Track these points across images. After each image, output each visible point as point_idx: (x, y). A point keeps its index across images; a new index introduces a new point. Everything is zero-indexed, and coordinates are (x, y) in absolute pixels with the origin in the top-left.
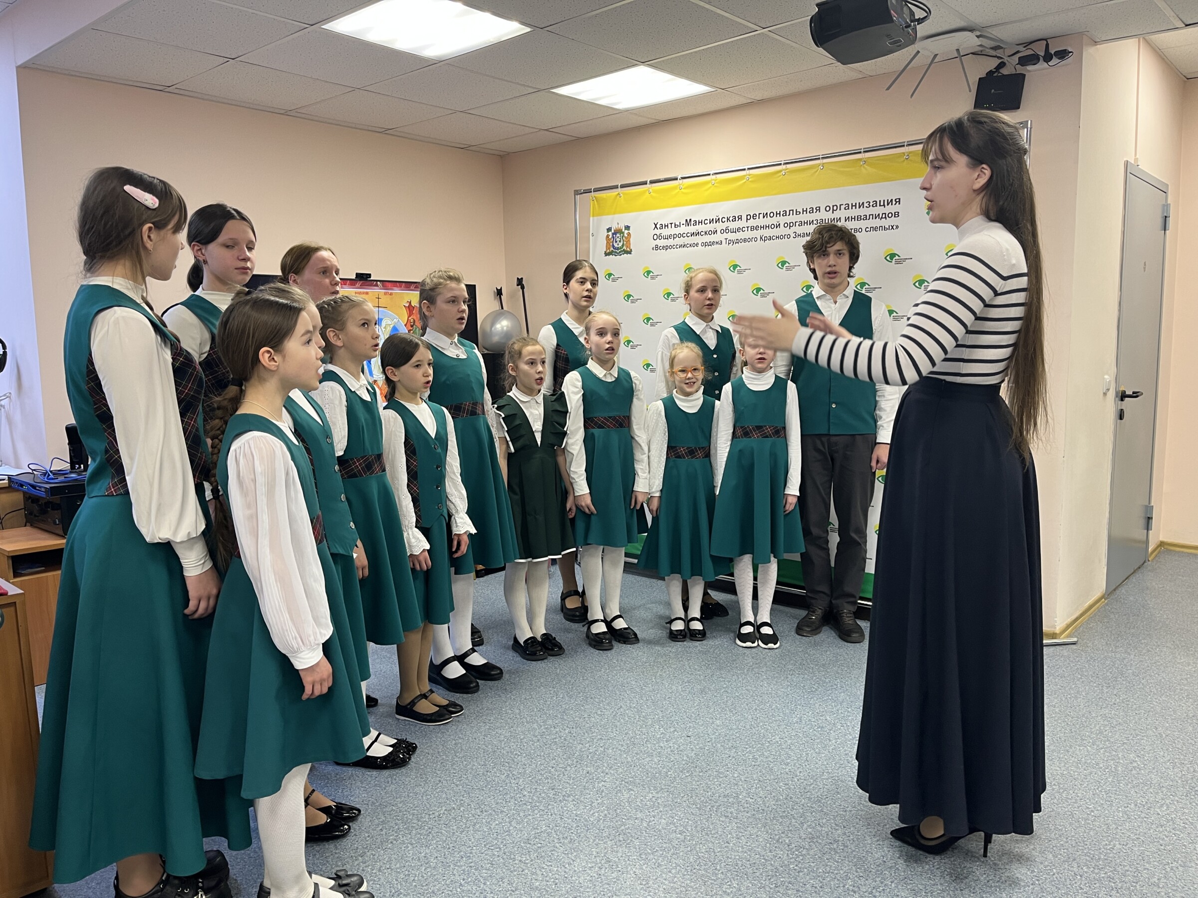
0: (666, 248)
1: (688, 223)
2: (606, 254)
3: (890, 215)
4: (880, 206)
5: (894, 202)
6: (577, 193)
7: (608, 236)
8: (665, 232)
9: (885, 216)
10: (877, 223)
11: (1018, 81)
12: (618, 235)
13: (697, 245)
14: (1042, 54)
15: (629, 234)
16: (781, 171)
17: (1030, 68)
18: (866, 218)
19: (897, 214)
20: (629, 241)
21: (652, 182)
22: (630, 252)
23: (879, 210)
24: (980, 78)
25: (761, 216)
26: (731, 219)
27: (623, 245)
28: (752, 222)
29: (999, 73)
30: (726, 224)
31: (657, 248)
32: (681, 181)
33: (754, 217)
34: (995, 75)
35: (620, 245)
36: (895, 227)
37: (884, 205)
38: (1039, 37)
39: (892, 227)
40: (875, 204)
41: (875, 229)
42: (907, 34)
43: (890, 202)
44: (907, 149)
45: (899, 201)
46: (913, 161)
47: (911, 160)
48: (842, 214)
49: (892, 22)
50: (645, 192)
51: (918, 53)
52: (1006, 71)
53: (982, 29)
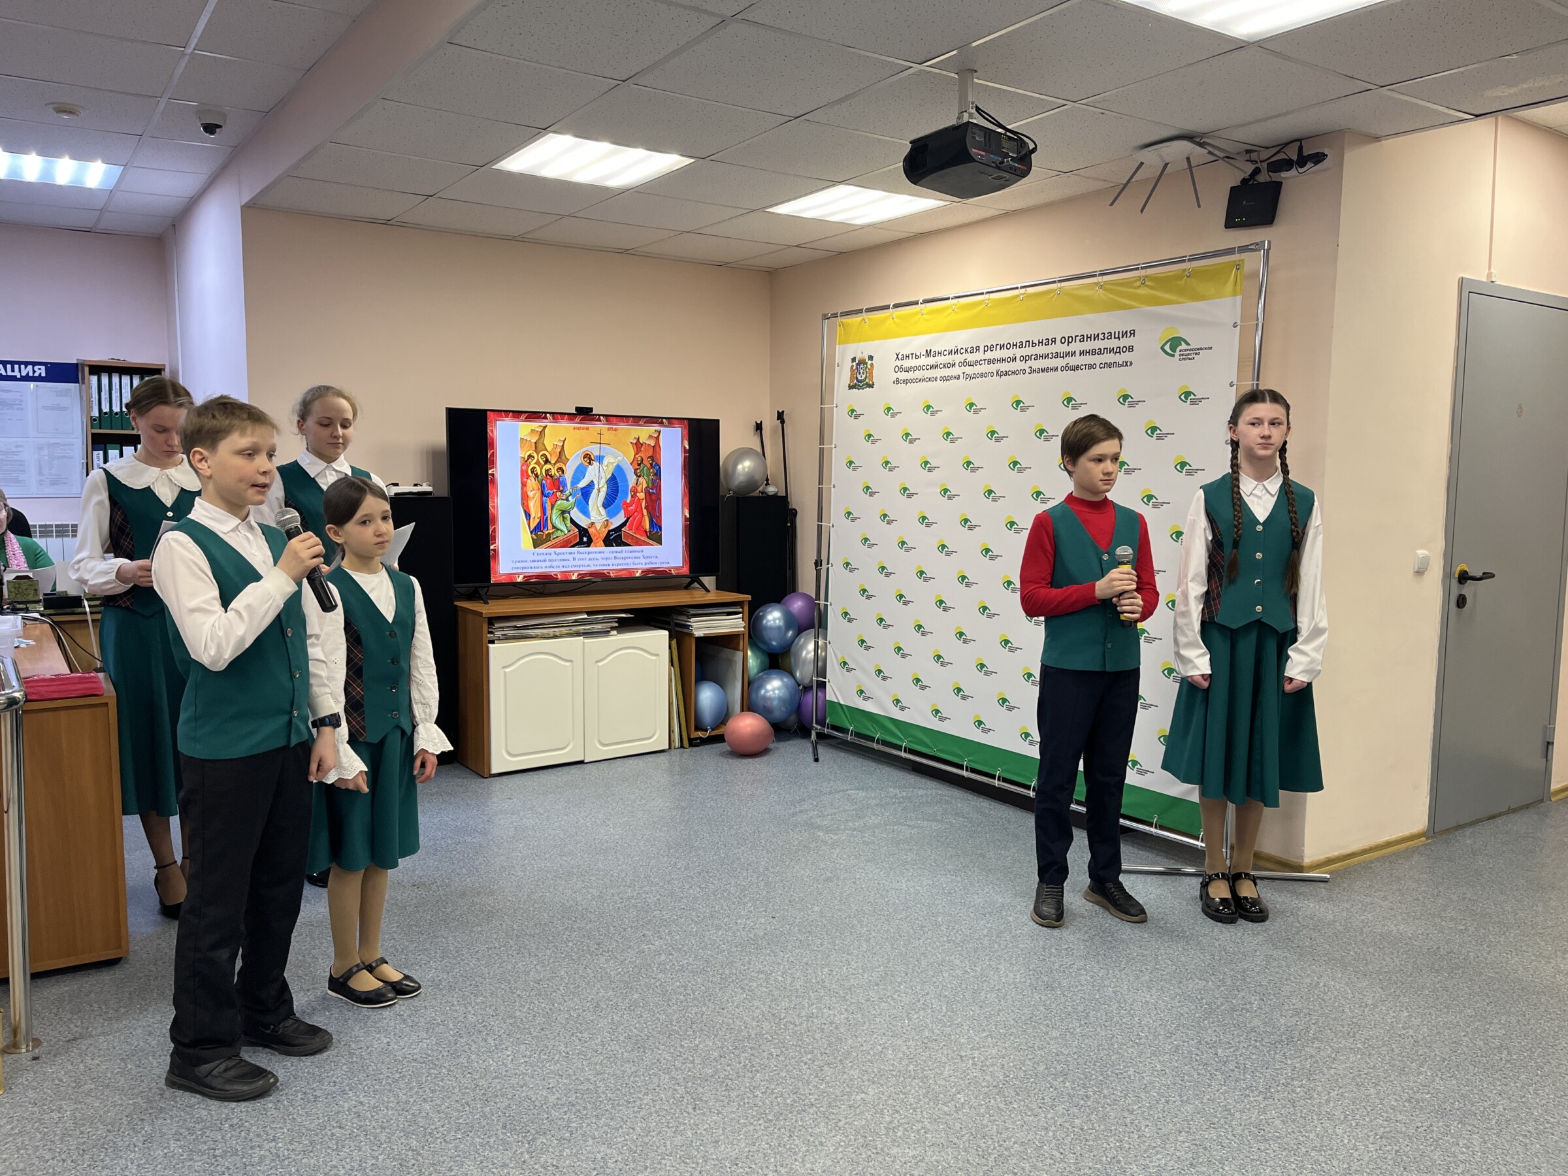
0: (906, 382)
1: (928, 353)
2: (851, 387)
3: (1124, 349)
4: (1115, 338)
5: (1129, 334)
6: (825, 317)
7: (852, 366)
8: (907, 363)
9: (1119, 351)
10: (1110, 358)
11: (1275, 189)
12: (862, 366)
13: (936, 379)
14: (1295, 158)
15: (872, 365)
16: (1018, 296)
17: (1284, 174)
18: (1101, 352)
19: (1131, 349)
20: (872, 373)
21: (896, 306)
22: (871, 386)
23: (1113, 344)
24: (1232, 188)
25: (998, 347)
26: (969, 350)
27: (866, 378)
28: (990, 355)
29: (1255, 180)
30: (965, 356)
31: (897, 381)
32: (924, 305)
33: (991, 348)
34: (1250, 182)
35: (864, 376)
36: (1128, 364)
37: (1119, 338)
38: (1294, 138)
39: (1126, 363)
40: (1110, 336)
41: (1109, 365)
42: (1011, 168)
43: (1124, 334)
44: (1143, 273)
45: (1134, 333)
46: (1149, 287)
47: (1147, 286)
48: (1076, 346)
49: (974, 160)
50: (888, 317)
51: (1142, 163)
52: (1263, 178)
53: (1205, 135)
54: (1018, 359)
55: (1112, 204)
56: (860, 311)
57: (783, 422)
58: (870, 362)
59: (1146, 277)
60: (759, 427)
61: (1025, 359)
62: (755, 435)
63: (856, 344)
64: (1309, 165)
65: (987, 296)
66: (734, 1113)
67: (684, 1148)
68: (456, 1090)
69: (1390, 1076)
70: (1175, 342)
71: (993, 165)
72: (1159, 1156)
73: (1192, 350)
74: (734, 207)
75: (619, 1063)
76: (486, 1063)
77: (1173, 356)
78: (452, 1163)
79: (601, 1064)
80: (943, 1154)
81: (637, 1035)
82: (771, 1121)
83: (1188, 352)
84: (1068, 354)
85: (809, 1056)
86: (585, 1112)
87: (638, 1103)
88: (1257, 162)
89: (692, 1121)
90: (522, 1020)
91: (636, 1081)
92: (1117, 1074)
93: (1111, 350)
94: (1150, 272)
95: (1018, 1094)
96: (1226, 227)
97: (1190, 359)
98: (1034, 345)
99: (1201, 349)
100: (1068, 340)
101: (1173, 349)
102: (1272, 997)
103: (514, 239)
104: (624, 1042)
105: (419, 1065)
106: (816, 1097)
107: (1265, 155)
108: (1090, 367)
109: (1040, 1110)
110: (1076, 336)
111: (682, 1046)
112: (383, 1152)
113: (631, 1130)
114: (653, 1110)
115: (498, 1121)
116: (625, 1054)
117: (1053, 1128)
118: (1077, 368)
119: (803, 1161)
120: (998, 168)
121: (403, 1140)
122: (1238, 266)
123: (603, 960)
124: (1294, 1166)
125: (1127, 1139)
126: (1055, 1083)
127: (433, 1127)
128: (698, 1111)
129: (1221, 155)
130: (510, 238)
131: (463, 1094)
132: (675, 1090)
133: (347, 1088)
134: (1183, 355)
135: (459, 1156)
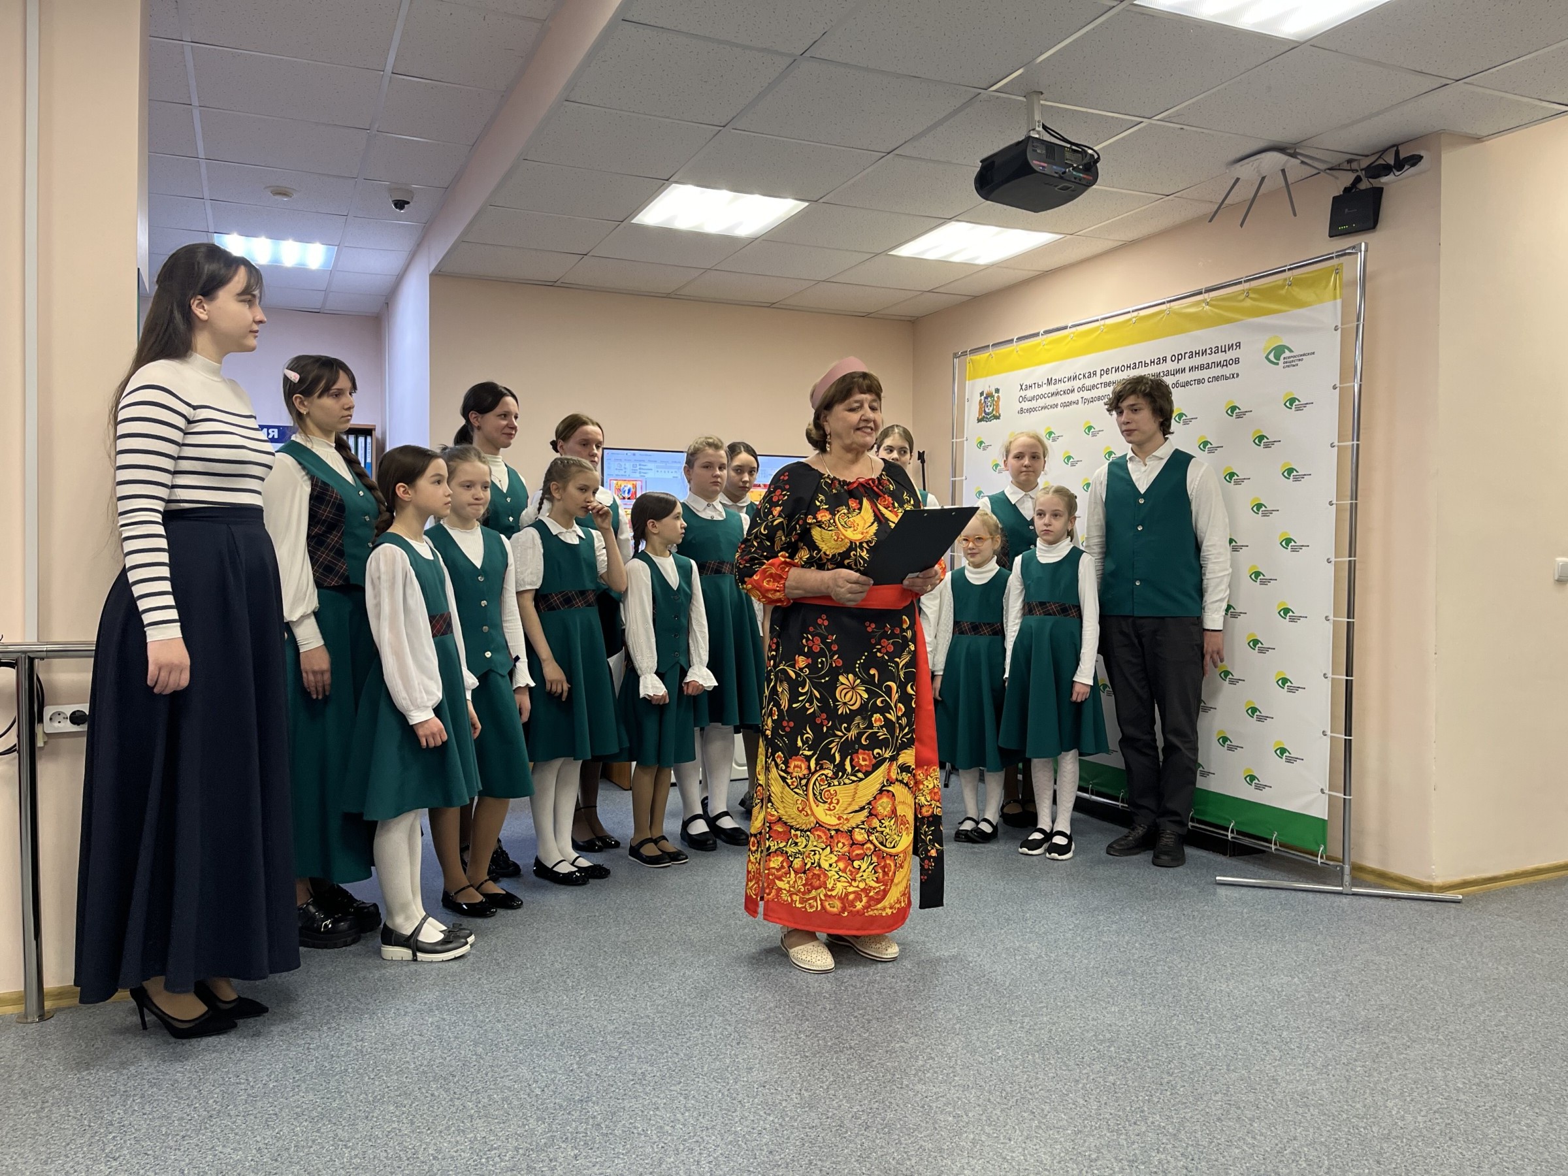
0: (1030, 410)
1: (1049, 382)
2: (979, 421)
3: (1231, 362)
4: (1222, 351)
5: (1235, 347)
6: (955, 356)
7: (981, 400)
8: (1030, 393)
9: (1226, 364)
10: (1217, 371)
11: (1377, 194)
12: (989, 399)
13: (1056, 406)
14: (1392, 162)
15: (998, 397)
16: (1130, 319)
17: (1384, 179)
18: (1208, 367)
19: (1237, 361)
20: (998, 405)
21: (1020, 339)
22: (997, 418)
23: (1220, 357)
24: (1334, 198)
25: (1114, 370)
26: (1086, 375)
27: (993, 410)
29: (1357, 188)
30: (1083, 381)
31: (1022, 411)
32: (1045, 336)
33: (1107, 372)
34: (1354, 190)
35: (991, 409)
36: (1235, 376)
37: (1225, 351)
38: (1391, 144)
39: (1233, 375)
40: (1217, 350)
41: (1217, 379)
42: (1075, 178)
43: (1231, 347)
44: (1247, 286)
45: (1239, 346)
46: (1252, 299)
47: (1251, 298)
48: (1186, 363)
49: (1034, 171)
50: (1013, 351)
51: (1238, 179)
52: (1364, 185)
53: (1295, 145)
55: (1210, 221)
56: (987, 347)
58: (996, 395)
59: (1250, 289)
63: (983, 380)
64: (1407, 167)
65: (1101, 323)
66: (774, 1049)
68: (527, 1016)
70: (1279, 351)
71: (1056, 175)
72: (1187, 1110)
73: (1295, 357)
74: (859, 252)
75: (680, 1006)
76: (560, 998)
77: (1278, 364)
78: (508, 1067)
79: (663, 1006)
81: (703, 987)
82: (807, 1057)
83: (1292, 359)
84: (1178, 371)
85: (861, 1012)
86: (637, 1039)
87: (688, 1036)
88: (1357, 171)
89: (733, 1052)
90: (602, 969)
91: (691, 1020)
93: (1219, 364)
94: (1254, 284)
95: (1058, 1053)
96: (1331, 236)
97: (1294, 366)
98: (1146, 365)
99: (1304, 355)
100: (1178, 358)
101: (1277, 357)
103: (668, 296)
104: (690, 991)
105: (501, 996)
106: (857, 1042)
107: (1365, 163)
108: (1199, 381)
109: (1076, 1067)
111: (742, 997)
112: (452, 1054)
113: (675, 1055)
114: (700, 1041)
115: (558, 1040)
116: (688, 1000)
117: (1085, 1081)
118: (1187, 384)
120: (1061, 178)
121: (471, 1048)
122: (1337, 271)
124: (1329, 1128)
125: (1158, 1095)
126: (1099, 1047)
127: (500, 1040)
128: (741, 1046)
129: (1322, 166)
130: (665, 295)
131: (533, 1019)
132: (726, 1029)
133: (435, 1008)
134: (1287, 362)
135: (516, 1062)
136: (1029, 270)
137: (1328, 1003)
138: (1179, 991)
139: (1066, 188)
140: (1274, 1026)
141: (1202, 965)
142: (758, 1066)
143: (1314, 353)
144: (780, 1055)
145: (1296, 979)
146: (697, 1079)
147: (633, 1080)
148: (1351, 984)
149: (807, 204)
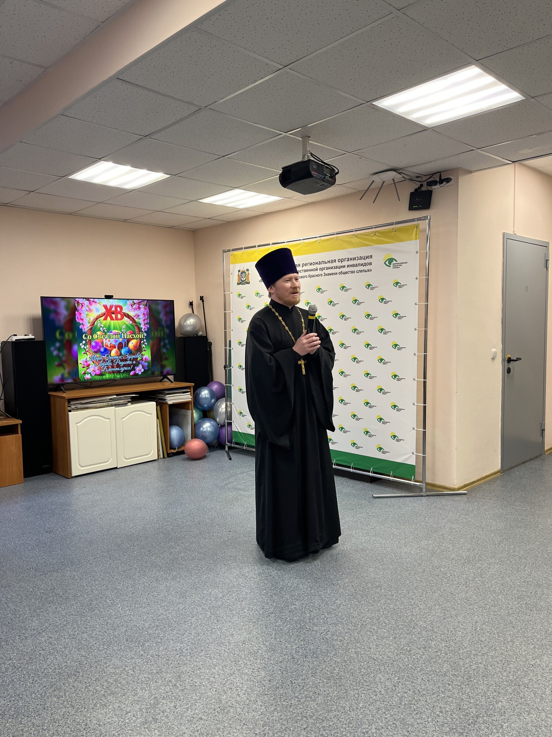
2: (238, 284)
3: (368, 264)
4: (363, 259)
5: (369, 257)
6: (224, 251)
7: (239, 274)
9: (365, 265)
10: (362, 268)
11: (429, 194)
12: (243, 274)
14: (438, 180)
15: (248, 273)
16: (317, 241)
17: (434, 187)
18: (356, 265)
19: (371, 264)
20: (248, 277)
21: (259, 246)
22: (249, 283)
23: (362, 261)
24: (411, 193)
25: (309, 264)
27: (246, 279)
28: (305, 268)
29: (420, 189)
32: (273, 245)
33: (306, 265)
34: (419, 190)
35: (245, 279)
36: (370, 270)
37: (365, 259)
38: (437, 171)
39: (369, 270)
40: (361, 258)
41: (361, 271)
42: (328, 181)
43: (367, 257)
44: (374, 230)
45: (372, 257)
46: (378, 236)
47: (377, 236)
48: (345, 263)
49: (314, 177)
50: (255, 251)
51: (373, 181)
52: (424, 189)
53: (401, 169)
54: (318, 269)
55: (360, 199)
56: (241, 249)
57: (203, 301)
58: (247, 272)
59: (376, 231)
60: (191, 304)
61: (322, 269)
62: (189, 307)
63: (240, 264)
64: (444, 183)
65: (303, 241)
66: (237, 621)
67: (218, 639)
68: (97, 626)
69: (513, 572)
70: (391, 260)
71: (321, 179)
72: (430, 617)
73: (398, 264)
74: (183, 199)
75: (175, 604)
76: (109, 612)
77: (390, 266)
78: (105, 660)
79: (166, 606)
80: (337, 627)
81: (180, 591)
82: (255, 622)
83: (397, 265)
84: (342, 267)
85: (265, 591)
86: (165, 629)
87: (190, 622)
88: (421, 182)
89: (218, 627)
90: (121, 590)
91: (186, 612)
92: (402, 584)
93: (362, 265)
94: (377, 229)
95: (362, 597)
96: (409, 210)
97: (398, 268)
98: (325, 263)
99: (402, 263)
100: (342, 260)
101: (390, 263)
102: (457, 544)
103: (70, 214)
104: (175, 595)
105: (75, 617)
106: (273, 609)
107: (424, 178)
108: (352, 272)
109: (374, 603)
110: (345, 259)
111: (203, 593)
112: (69, 659)
113: (190, 635)
114: (198, 624)
115: (123, 638)
116: (177, 600)
117: (382, 610)
118: (346, 273)
119: (275, 638)
120: (323, 180)
121: (77, 652)
122: (417, 227)
123: (153, 558)
124: (486, 614)
125: (414, 611)
126: (377, 591)
127: (91, 645)
128: (220, 622)
129: (409, 178)
130: (68, 213)
131: (102, 628)
132: (206, 614)
133: (41, 631)
134: (394, 266)
135: (108, 656)
136: (260, 212)
137: (449, 551)
138: (391, 555)
139: (323, 185)
140: (435, 566)
141: (391, 540)
142: (234, 632)
143: (407, 263)
144: (242, 624)
145: (430, 541)
146: (209, 647)
147: (177, 654)
148: (451, 540)
149: (169, 176)
